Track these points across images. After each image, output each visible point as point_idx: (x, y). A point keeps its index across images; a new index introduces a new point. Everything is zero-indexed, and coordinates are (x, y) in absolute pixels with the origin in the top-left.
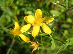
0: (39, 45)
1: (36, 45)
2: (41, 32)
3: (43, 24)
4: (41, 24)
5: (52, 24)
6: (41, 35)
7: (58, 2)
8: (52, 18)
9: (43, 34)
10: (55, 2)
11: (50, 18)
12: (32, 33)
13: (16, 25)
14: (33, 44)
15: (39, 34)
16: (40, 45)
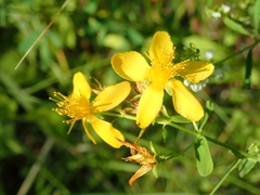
0: (157, 158)
1: (146, 157)
2: (165, 111)
3: (175, 86)
4: (170, 84)
5: (200, 88)
6: (165, 123)
7: (226, 9)
8: (207, 67)
9: (174, 119)
10: (216, 11)
11: (201, 66)
12: (135, 115)
13: (80, 83)
14: (136, 153)
15: (157, 119)
16: (162, 157)
